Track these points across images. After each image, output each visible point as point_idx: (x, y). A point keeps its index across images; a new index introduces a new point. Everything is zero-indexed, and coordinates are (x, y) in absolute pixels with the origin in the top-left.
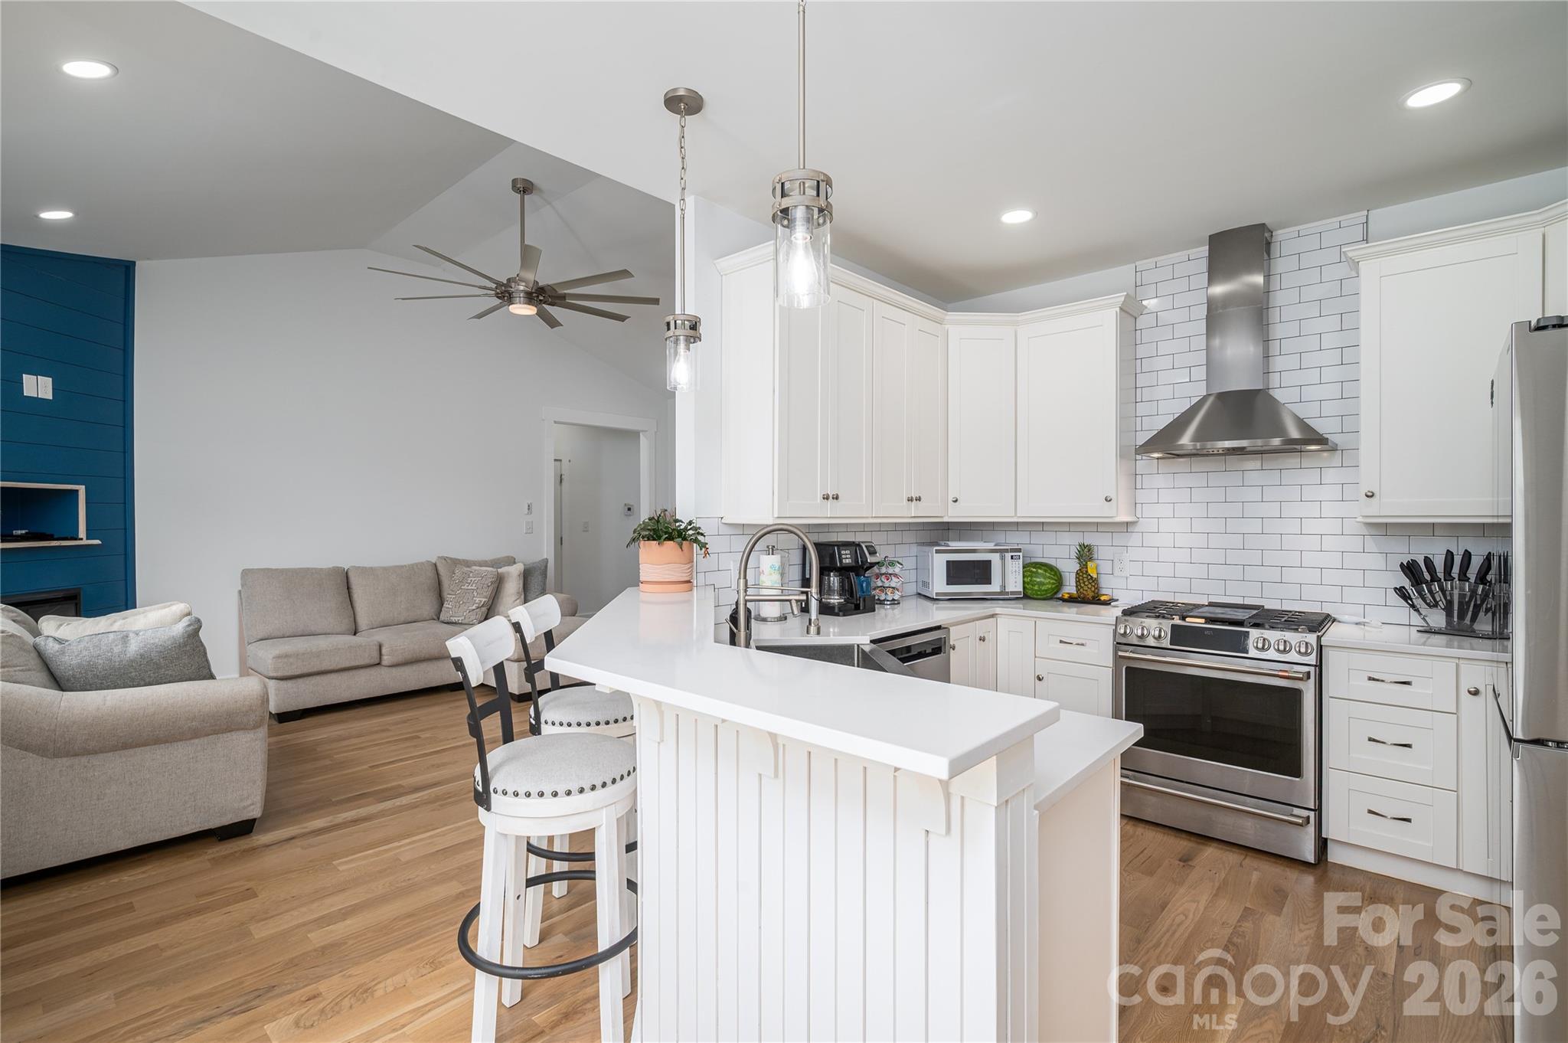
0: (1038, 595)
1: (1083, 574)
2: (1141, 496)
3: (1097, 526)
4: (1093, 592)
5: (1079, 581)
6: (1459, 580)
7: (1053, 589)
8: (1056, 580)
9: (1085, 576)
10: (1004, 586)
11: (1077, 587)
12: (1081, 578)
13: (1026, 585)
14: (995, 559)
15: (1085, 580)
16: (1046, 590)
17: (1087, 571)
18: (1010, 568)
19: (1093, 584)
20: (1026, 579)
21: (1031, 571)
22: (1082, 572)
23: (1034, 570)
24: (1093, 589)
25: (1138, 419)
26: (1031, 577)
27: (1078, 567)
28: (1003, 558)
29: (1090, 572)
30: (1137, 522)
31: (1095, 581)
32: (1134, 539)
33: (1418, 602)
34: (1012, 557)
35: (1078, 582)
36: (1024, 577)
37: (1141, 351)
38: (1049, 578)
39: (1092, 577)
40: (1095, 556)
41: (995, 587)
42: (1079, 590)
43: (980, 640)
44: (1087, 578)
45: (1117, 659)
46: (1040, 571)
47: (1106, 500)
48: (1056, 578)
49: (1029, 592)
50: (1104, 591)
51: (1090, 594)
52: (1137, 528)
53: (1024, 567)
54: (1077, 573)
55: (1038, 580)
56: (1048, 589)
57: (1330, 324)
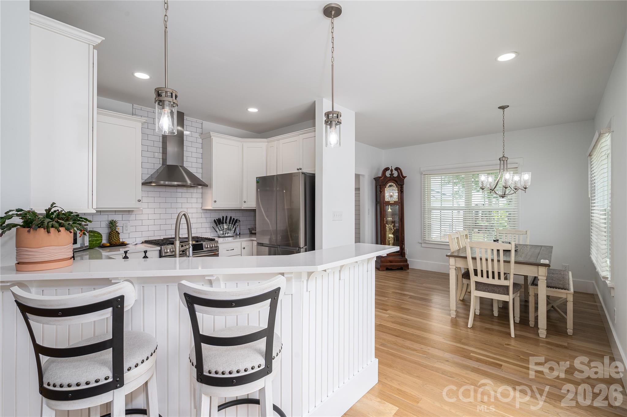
0: (94, 247)
6: (225, 223)
11: (108, 240)
13: (91, 243)
19: (117, 238)
27: (108, 231)
32: (132, 217)
33: (217, 229)
35: (108, 238)
40: (118, 225)
41: (78, 245)
44: (115, 236)
47: (138, 201)
52: (134, 213)
54: (110, 235)
57: (194, 150)
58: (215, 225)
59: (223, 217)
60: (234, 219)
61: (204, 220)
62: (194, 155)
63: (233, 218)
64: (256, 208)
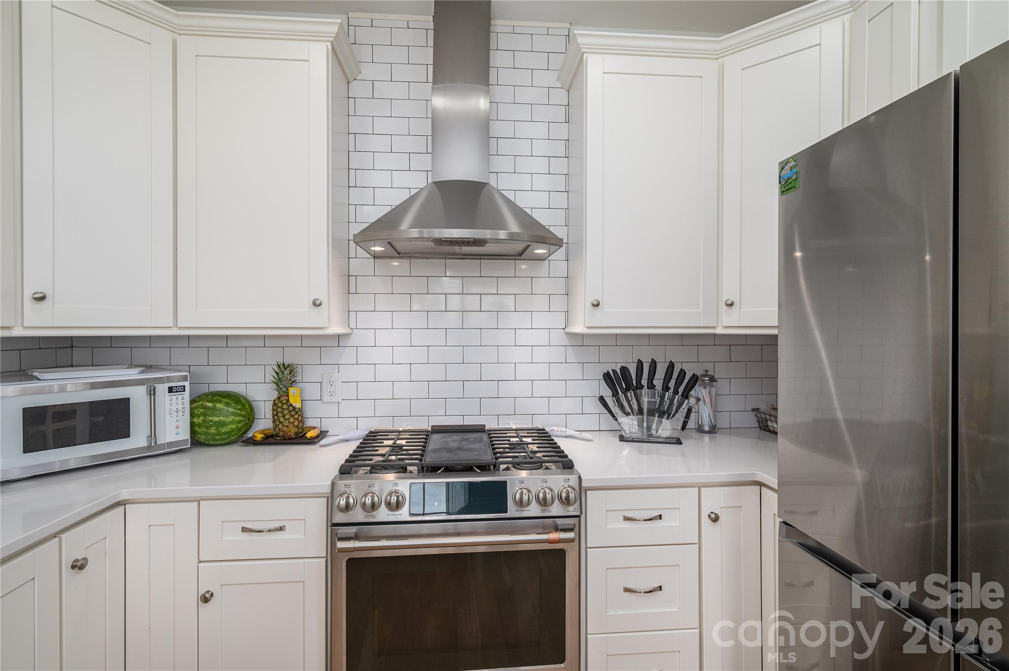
0: (217, 440)
1: (283, 404)
2: (356, 302)
3: (302, 341)
4: (297, 427)
5: (277, 415)
6: (648, 388)
7: (240, 429)
8: (244, 416)
9: (285, 407)
10: (153, 435)
11: (274, 422)
12: (279, 410)
13: (197, 429)
14: (138, 396)
15: (286, 412)
16: (229, 433)
17: (288, 401)
18: (168, 407)
19: (296, 416)
20: (196, 420)
21: (205, 407)
22: (281, 402)
23: (210, 405)
24: (296, 423)
25: (352, 208)
26: (205, 415)
27: (275, 395)
28: (152, 392)
29: (291, 401)
30: (351, 334)
31: (298, 413)
32: (347, 355)
33: (616, 410)
34: (171, 390)
35: (275, 415)
36: (192, 415)
37: (355, 125)
38: (233, 414)
39: (294, 408)
40: (299, 378)
41: (137, 440)
42: (277, 426)
43: (73, 567)
44: (288, 409)
45: (333, 553)
46: (218, 406)
47: (314, 304)
48: (243, 413)
49: (202, 438)
50: (310, 423)
51: (292, 431)
52: (351, 342)
53: (192, 402)
54: (275, 404)
55: (216, 419)
56: (233, 430)
57: (540, 130)
58: (607, 393)
59: (640, 364)
60: (682, 373)
61: (575, 371)
62: (541, 148)
63: (682, 370)
64: (775, 332)
